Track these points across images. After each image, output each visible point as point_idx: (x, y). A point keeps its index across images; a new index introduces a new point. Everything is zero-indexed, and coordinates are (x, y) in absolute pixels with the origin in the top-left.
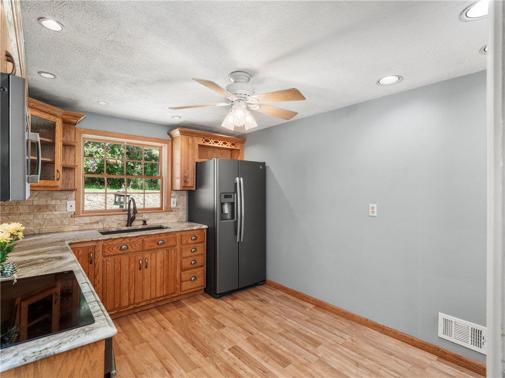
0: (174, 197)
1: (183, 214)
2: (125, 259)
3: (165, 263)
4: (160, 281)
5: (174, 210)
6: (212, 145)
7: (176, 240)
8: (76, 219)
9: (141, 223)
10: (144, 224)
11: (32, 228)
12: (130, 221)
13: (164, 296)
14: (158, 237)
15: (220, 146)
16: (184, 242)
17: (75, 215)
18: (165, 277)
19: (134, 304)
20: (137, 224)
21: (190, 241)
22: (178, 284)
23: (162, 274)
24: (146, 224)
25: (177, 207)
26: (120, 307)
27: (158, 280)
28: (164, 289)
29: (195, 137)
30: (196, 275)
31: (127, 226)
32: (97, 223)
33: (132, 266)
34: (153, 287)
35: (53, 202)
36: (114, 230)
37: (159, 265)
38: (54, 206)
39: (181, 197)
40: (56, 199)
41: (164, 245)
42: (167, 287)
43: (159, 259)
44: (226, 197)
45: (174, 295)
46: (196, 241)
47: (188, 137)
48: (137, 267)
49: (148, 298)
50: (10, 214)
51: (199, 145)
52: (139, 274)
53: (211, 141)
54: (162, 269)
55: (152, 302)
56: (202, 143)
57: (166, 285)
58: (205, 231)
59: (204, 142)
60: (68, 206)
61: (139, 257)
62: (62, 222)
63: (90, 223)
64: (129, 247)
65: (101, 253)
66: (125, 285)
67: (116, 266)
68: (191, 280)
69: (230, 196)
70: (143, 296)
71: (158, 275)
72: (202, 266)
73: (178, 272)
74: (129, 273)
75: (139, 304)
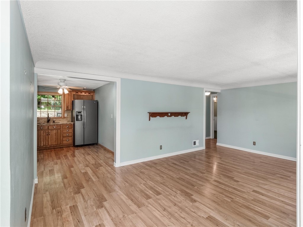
0: (66, 113)
1: (70, 119)
2: (42, 131)
3: (56, 134)
6: (79, 94)
7: (61, 127)
12: (49, 121)
13: (56, 145)
14: (54, 126)
15: (83, 94)
16: (64, 128)
18: (56, 138)
19: (45, 146)
20: (51, 122)
21: (66, 128)
22: (61, 141)
25: (67, 117)
26: (40, 146)
27: (54, 139)
29: (72, 92)
30: (69, 139)
31: (47, 122)
33: (44, 134)
34: (52, 141)
37: (54, 135)
39: (69, 113)
41: (56, 128)
42: (57, 142)
43: (54, 133)
44: (78, 113)
45: (60, 145)
48: (46, 134)
49: (50, 144)
52: (47, 137)
55: (52, 146)
56: (75, 94)
58: (73, 125)
61: (47, 131)
64: (43, 128)
66: (42, 139)
67: (39, 133)
68: (67, 141)
69: (80, 113)
70: (48, 144)
71: (54, 138)
72: (71, 136)
73: (61, 138)
74: (44, 136)
75: (47, 146)
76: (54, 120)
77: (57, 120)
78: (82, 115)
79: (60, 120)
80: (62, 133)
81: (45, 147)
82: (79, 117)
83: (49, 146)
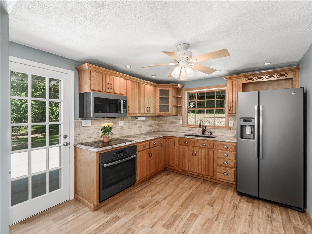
0: (231, 120)
2: (187, 148)
3: (206, 157)
4: (204, 166)
5: (231, 129)
6: (255, 81)
8: (183, 128)
9: (210, 133)
10: (211, 135)
11: (170, 129)
12: (204, 131)
14: (202, 142)
15: (265, 80)
17: (183, 126)
18: (206, 165)
20: (207, 134)
21: (222, 148)
22: (215, 172)
23: (205, 162)
24: (212, 135)
25: (234, 127)
27: (203, 165)
28: (206, 171)
29: (239, 79)
30: (228, 172)
31: (202, 134)
32: (190, 130)
33: (190, 152)
34: (200, 168)
35: (176, 120)
36: (195, 135)
37: (203, 157)
38: (176, 122)
40: (177, 119)
41: (206, 147)
42: (208, 171)
43: (203, 154)
44: (245, 121)
45: (212, 178)
46: (227, 150)
47: (232, 80)
48: (192, 154)
49: (198, 172)
50: (165, 124)
51: (242, 84)
52: (193, 157)
53: (254, 78)
54: (205, 160)
55: (200, 175)
56: (245, 82)
57: (207, 170)
59: (247, 81)
60: (180, 122)
62: (178, 128)
63: (188, 130)
64: (188, 143)
65: (178, 143)
66: (187, 161)
67: (183, 150)
68: (224, 174)
69: (250, 121)
70: (195, 170)
71: (203, 162)
72: (232, 168)
73: (215, 166)
74: (188, 156)
75: (193, 173)
76: (212, 130)
77: (216, 131)
78: (254, 126)
79: (222, 133)
80: (215, 156)
81: (190, 173)
82: (248, 131)
83: (196, 174)
